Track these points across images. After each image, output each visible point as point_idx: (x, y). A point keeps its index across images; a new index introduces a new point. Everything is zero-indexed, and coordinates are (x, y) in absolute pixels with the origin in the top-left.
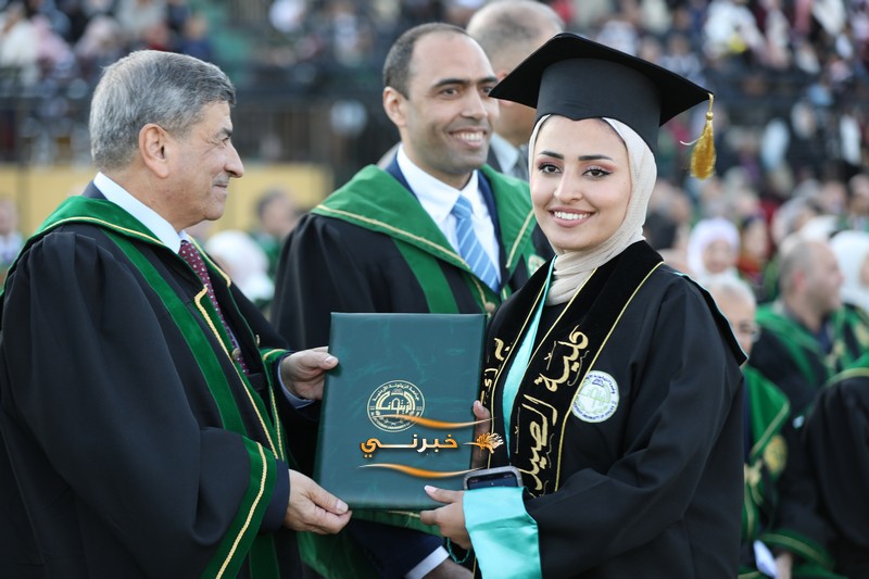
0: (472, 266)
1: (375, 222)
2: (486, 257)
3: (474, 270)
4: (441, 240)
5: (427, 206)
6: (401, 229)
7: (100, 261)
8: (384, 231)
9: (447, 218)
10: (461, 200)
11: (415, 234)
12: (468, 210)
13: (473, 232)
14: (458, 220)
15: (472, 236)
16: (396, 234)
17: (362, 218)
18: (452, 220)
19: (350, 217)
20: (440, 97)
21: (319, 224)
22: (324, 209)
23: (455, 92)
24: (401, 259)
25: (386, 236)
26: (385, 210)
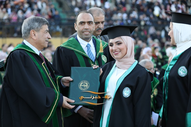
0: (89, 56)
1: (71, 48)
2: (93, 55)
3: (90, 58)
4: (84, 52)
5: (81, 45)
7: (24, 56)
9: (86, 47)
10: (88, 44)
13: (90, 50)
14: (88, 48)
15: (90, 51)
16: (75, 50)
18: (87, 48)
20: (80, 25)
21: (60, 48)
22: (62, 45)
23: (83, 24)
24: (75, 55)
25: (73, 51)
26: (74, 46)
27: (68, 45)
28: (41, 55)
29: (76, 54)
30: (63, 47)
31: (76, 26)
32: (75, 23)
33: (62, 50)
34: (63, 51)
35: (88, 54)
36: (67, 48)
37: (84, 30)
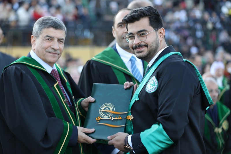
0: (134, 75)
1: (108, 62)
2: (139, 73)
3: (135, 77)
4: (126, 68)
5: (122, 58)
6: (115, 64)
8: (110, 65)
9: (129, 62)
10: (132, 57)
11: (119, 66)
12: (134, 59)
13: (136, 65)
14: (132, 62)
15: (135, 67)
16: (113, 66)
17: (104, 61)
18: (130, 62)
19: (101, 61)
20: (119, 27)
21: (91, 62)
22: (94, 58)
23: (123, 26)
24: (113, 73)
25: (110, 66)
26: (111, 59)
27: (103, 58)
28: (54, 72)
29: (115, 71)
30: (95, 62)
31: (114, 31)
32: (113, 27)
33: (94, 65)
34: (96, 66)
35: (133, 71)
36: (101, 62)
37: (124, 34)
